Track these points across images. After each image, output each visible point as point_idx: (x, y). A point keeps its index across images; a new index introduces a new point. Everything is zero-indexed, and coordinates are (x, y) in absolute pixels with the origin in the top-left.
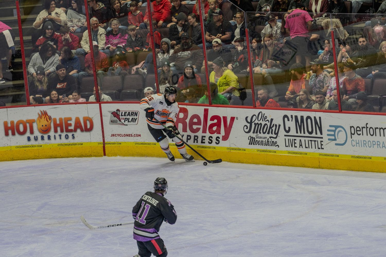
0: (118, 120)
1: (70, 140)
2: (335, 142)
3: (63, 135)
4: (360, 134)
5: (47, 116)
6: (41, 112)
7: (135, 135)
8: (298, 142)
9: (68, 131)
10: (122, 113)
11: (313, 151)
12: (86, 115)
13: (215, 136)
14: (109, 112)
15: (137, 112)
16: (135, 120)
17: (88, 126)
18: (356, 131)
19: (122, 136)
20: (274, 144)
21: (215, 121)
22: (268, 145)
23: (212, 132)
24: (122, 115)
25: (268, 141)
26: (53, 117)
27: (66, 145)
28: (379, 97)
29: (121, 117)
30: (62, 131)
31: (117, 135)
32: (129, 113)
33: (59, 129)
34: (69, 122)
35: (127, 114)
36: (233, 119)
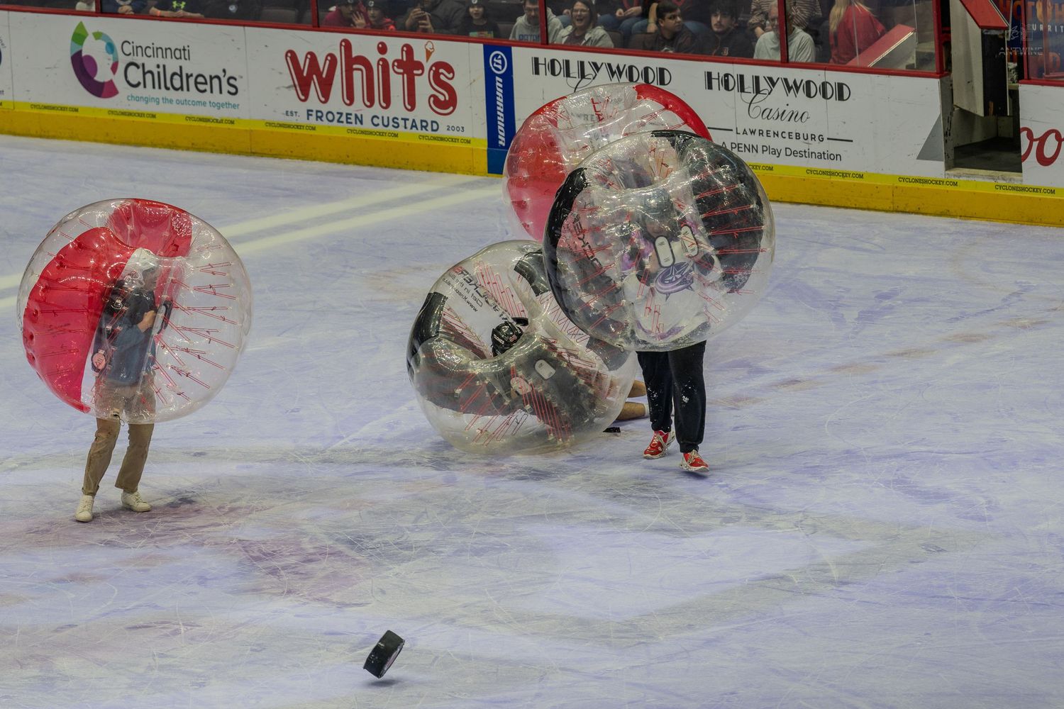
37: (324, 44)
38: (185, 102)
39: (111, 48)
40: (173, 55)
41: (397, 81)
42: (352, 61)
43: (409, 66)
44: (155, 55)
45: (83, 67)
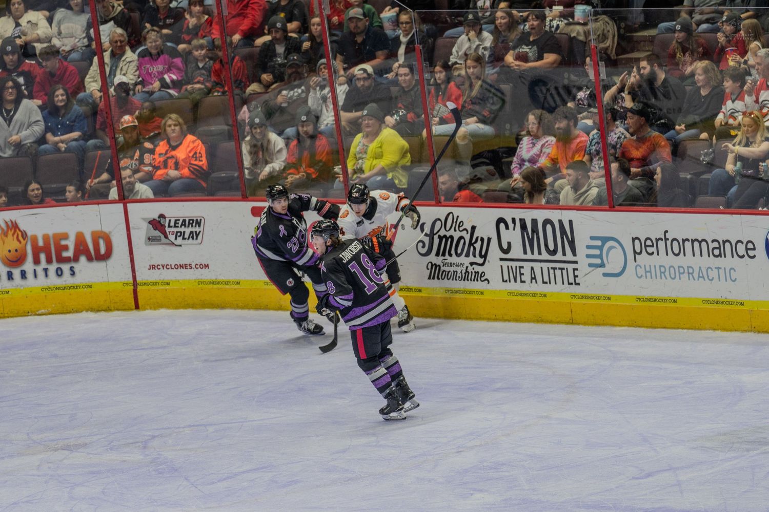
0: (162, 236)
1: (67, 279)
2: (601, 270)
3: (52, 268)
4: (653, 253)
5: (17, 230)
6: (6, 223)
7: (197, 266)
9: (61, 260)
10: (170, 221)
11: (558, 290)
12: (97, 228)
14: (144, 219)
15: (201, 220)
16: (197, 235)
17: (103, 250)
18: (644, 246)
19: (172, 268)
20: (479, 276)
22: (468, 280)
24: (169, 226)
25: (467, 271)
26: (29, 234)
27: (57, 288)
28: (689, 177)
29: (167, 230)
30: (49, 261)
31: (161, 267)
32: (184, 221)
33: (43, 257)
34: (63, 243)
35: (180, 222)
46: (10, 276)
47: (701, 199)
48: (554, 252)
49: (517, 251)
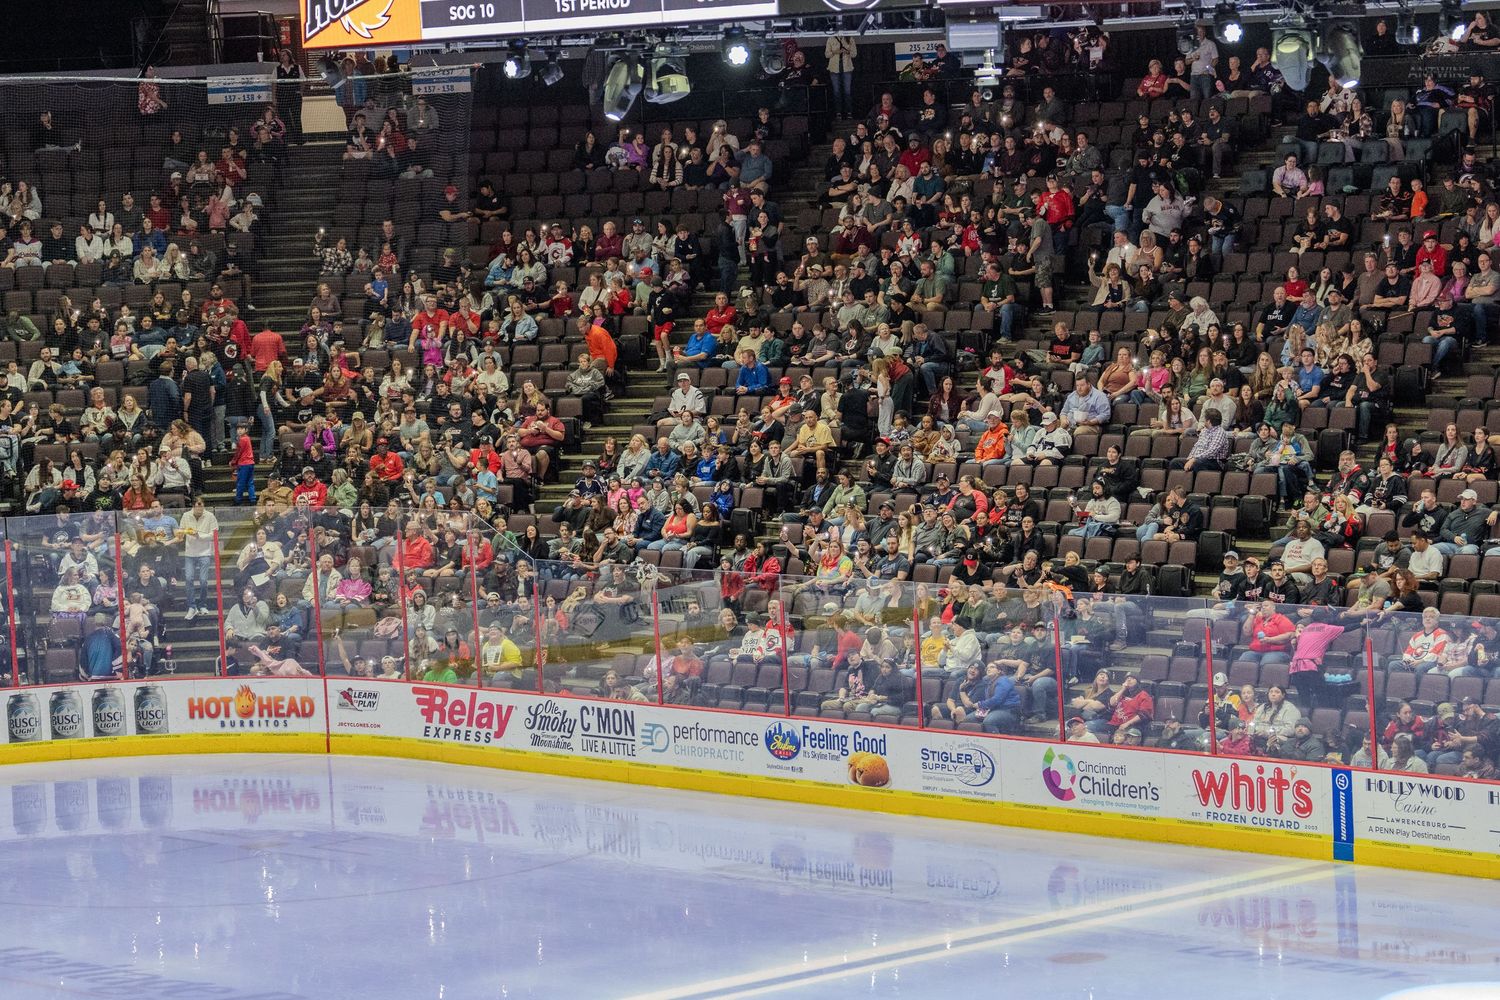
0: (349, 704)
1: (281, 728)
3: (272, 720)
5: (250, 693)
6: (242, 687)
7: (372, 726)
8: (599, 744)
9: (278, 715)
10: (355, 693)
11: (620, 758)
13: (484, 731)
14: (337, 691)
15: (377, 694)
16: (374, 704)
17: (307, 710)
18: (682, 732)
19: (354, 726)
20: (567, 746)
21: (486, 710)
22: (559, 748)
23: (480, 725)
24: (355, 697)
25: (558, 742)
26: (257, 695)
27: (274, 735)
28: (716, 687)
29: (353, 699)
30: (270, 715)
31: (347, 725)
32: (365, 694)
33: (265, 712)
34: (281, 703)
35: (363, 695)
36: (510, 709)
37: (1220, 766)
38: (1122, 805)
39: (1070, 765)
40: (1114, 772)
41: (1271, 794)
42: (1239, 779)
43: (1279, 783)
44: (1101, 771)
45: (1051, 779)
46: (242, 724)
47: (723, 702)
48: (619, 733)
49: (594, 730)
